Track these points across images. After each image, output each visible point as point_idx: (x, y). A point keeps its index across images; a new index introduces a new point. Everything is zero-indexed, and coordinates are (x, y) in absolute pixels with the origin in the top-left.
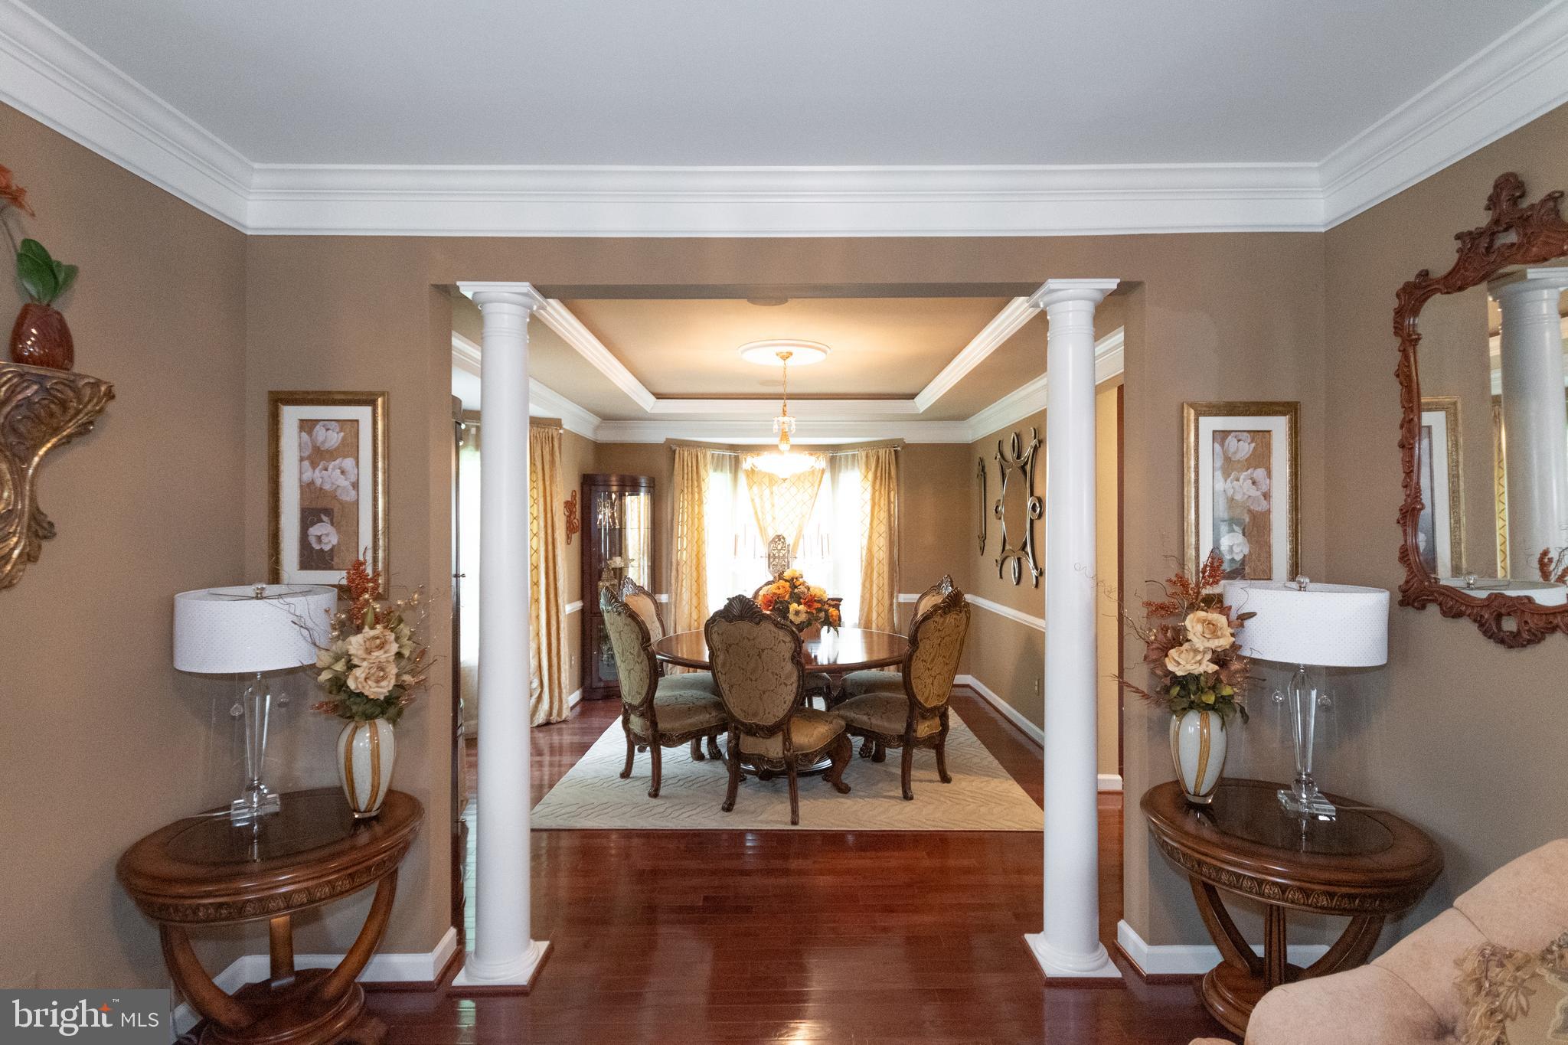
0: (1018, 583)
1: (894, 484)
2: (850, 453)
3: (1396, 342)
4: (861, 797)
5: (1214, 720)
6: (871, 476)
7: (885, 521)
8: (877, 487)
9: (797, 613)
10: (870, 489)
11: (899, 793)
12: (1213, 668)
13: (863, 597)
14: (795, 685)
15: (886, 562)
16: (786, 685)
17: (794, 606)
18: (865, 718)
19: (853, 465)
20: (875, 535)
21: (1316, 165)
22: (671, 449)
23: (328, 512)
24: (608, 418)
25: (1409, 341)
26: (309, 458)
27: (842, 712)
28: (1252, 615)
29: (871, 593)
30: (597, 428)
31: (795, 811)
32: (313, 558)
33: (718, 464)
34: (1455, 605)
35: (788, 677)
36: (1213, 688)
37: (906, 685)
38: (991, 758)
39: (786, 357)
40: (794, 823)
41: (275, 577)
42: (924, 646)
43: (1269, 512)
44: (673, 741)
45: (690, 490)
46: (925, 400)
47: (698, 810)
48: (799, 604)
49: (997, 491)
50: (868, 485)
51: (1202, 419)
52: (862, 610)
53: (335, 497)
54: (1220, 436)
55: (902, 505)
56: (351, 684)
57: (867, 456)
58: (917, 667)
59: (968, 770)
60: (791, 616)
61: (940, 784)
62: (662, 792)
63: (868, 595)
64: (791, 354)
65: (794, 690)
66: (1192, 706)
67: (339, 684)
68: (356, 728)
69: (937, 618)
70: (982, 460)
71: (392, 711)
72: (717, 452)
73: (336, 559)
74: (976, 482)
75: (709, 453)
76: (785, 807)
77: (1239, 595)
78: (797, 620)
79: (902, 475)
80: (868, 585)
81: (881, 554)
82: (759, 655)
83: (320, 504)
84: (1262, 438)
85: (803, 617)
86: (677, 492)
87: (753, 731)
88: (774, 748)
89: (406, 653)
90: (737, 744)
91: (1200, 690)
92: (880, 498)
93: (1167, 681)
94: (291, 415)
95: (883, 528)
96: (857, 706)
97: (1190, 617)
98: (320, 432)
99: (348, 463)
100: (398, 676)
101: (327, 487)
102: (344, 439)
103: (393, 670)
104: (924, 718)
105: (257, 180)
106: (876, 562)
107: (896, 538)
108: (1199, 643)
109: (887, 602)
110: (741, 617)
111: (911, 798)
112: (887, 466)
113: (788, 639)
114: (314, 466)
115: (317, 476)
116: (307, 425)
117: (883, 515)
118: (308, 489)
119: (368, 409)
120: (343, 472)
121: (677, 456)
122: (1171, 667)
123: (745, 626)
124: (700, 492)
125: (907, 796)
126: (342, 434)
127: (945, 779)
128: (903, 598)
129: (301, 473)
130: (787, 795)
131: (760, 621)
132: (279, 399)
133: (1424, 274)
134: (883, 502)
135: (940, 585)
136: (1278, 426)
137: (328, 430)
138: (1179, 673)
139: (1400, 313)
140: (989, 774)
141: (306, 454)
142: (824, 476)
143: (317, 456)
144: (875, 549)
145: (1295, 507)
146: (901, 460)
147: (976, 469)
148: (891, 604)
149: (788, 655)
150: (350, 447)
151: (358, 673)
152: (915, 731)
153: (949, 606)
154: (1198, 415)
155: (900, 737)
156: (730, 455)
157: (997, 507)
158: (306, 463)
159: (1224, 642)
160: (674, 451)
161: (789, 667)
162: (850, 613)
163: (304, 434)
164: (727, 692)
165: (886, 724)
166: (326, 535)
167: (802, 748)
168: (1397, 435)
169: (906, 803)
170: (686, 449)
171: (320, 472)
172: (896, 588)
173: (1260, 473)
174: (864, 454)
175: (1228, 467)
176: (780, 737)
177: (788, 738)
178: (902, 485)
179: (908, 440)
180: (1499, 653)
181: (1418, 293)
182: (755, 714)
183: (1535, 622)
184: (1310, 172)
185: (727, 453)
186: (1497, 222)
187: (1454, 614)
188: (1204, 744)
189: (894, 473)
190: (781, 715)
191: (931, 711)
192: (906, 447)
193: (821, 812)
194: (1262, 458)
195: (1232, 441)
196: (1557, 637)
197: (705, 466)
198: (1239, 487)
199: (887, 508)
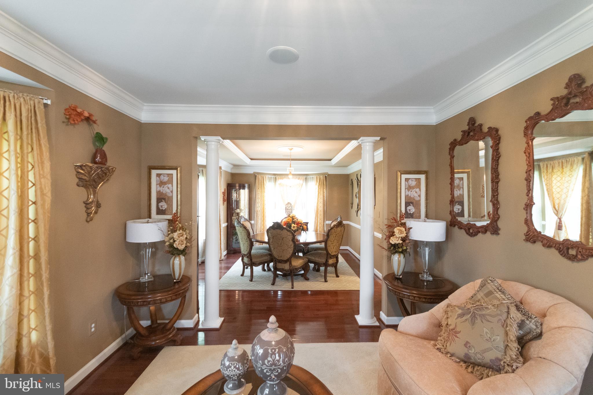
1: (325, 187)
2: (311, 177)
3: (449, 157)
4: (312, 281)
5: (402, 256)
6: (318, 184)
7: (322, 198)
8: (320, 187)
9: (294, 227)
10: (317, 188)
11: (324, 280)
12: (401, 242)
13: (315, 222)
14: (293, 248)
15: (322, 211)
17: (293, 225)
18: (314, 258)
19: (312, 180)
20: (319, 202)
21: (432, 107)
22: (255, 176)
23: (164, 199)
24: (235, 165)
25: (452, 157)
26: (159, 184)
27: (307, 257)
28: (411, 228)
29: (318, 221)
30: (232, 169)
31: (293, 285)
32: (160, 212)
33: (270, 179)
34: (461, 226)
35: (291, 245)
36: (401, 247)
37: (326, 248)
38: (352, 270)
39: (291, 150)
40: (292, 288)
41: (150, 217)
42: (331, 237)
43: (420, 200)
44: (257, 265)
45: (261, 188)
46: (334, 161)
47: (265, 285)
48: (295, 224)
49: (356, 190)
50: (317, 187)
51: (402, 175)
52: (315, 226)
53: (166, 195)
54: (407, 180)
55: (328, 193)
56: (175, 246)
57: (317, 178)
58: (329, 243)
59: (344, 274)
60: (292, 228)
61: (336, 278)
62: (253, 280)
63: (316, 221)
64: (292, 149)
65: (293, 250)
66: (396, 252)
67: (171, 246)
69: (335, 229)
70: (352, 180)
71: (184, 253)
72: (269, 176)
73: (166, 212)
74: (350, 186)
75: (267, 176)
76: (290, 284)
77: (410, 223)
78: (294, 229)
79: (327, 184)
80: (316, 218)
81: (321, 209)
82: (282, 240)
83: (162, 197)
84: (419, 180)
85: (296, 228)
86: (257, 188)
87: (281, 261)
88: (286, 266)
89: (188, 237)
90: (276, 266)
91: (399, 248)
92: (321, 191)
93: (390, 245)
94: (154, 172)
95: (322, 200)
96: (312, 254)
97: (395, 229)
98: (162, 177)
99: (170, 186)
100: (186, 243)
101: (164, 192)
102: (169, 179)
103: (185, 242)
104: (331, 258)
105: (145, 108)
106: (319, 211)
107: (325, 204)
108: (398, 235)
109: (322, 224)
110: (277, 228)
111: (327, 282)
112: (323, 181)
113: (291, 235)
114: (160, 186)
115: (161, 189)
116: (158, 175)
117: (322, 196)
118: (159, 193)
119: (175, 171)
120: (168, 188)
121: (257, 177)
122: (391, 242)
123: (278, 231)
124: (264, 189)
125: (326, 281)
126: (168, 178)
127: (337, 276)
128: (327, 222)
129: (157, 188)
130: (291, 281)
131: (283, 229)
132: (151, 168)
133: (455, 140)
134: (322, 192)
135: (337, 219)
136: (423, 177)
137: (164, 176)
138: (393, 243)
139: (450, 150)
140: (351, 275)
141: (158, 183)
142: (303, 184)
143: (161, 184)
144: (319, 207)
145: (426, 199)
146: (327, 179)
147: (350, 182)
148: (324, 224)
149: (291, 239)
150: (170, 181)
151: (176, 242)
152: (328, 262)
153: (338, 225)
154: (401, 174)
155: (324, 264)
157: (356, 194)
158: (158, 186)
159: (404, 235)
160: (256, 176)
161: (291, 243)
162: (311, 227)
163: (158, 178)
164: (273, 250)
165: (320, 260)
166: (164, 205)
167: (295, 266)
168: (449, 181)
169: (326, 283)
170: (260, 175)
171: (162, 188)
172: (325, 219)
173: (418, 190)
174: (316, 177)
175: (409, 188)
176: (288, 263)
177: (290, 263)
178: (327, 186)
179: (329, 173)
180: (468, 237)
181: (453, 145)
182: (281, 257)
183: (476, 230)
184: (431, 109)
185: (273, 176)
186: (469, 129)
187: (460, 228)
188: (399, 262)
189: (325, 183)
190: (289, 257)
191: (333, 256)
192: (329, 175)
193: (300, 285)
194: (418, 186)
195: (410, 181)
196: (480, 235)
197: (266, 180)
198: (413, 194)
199: (323, 194)
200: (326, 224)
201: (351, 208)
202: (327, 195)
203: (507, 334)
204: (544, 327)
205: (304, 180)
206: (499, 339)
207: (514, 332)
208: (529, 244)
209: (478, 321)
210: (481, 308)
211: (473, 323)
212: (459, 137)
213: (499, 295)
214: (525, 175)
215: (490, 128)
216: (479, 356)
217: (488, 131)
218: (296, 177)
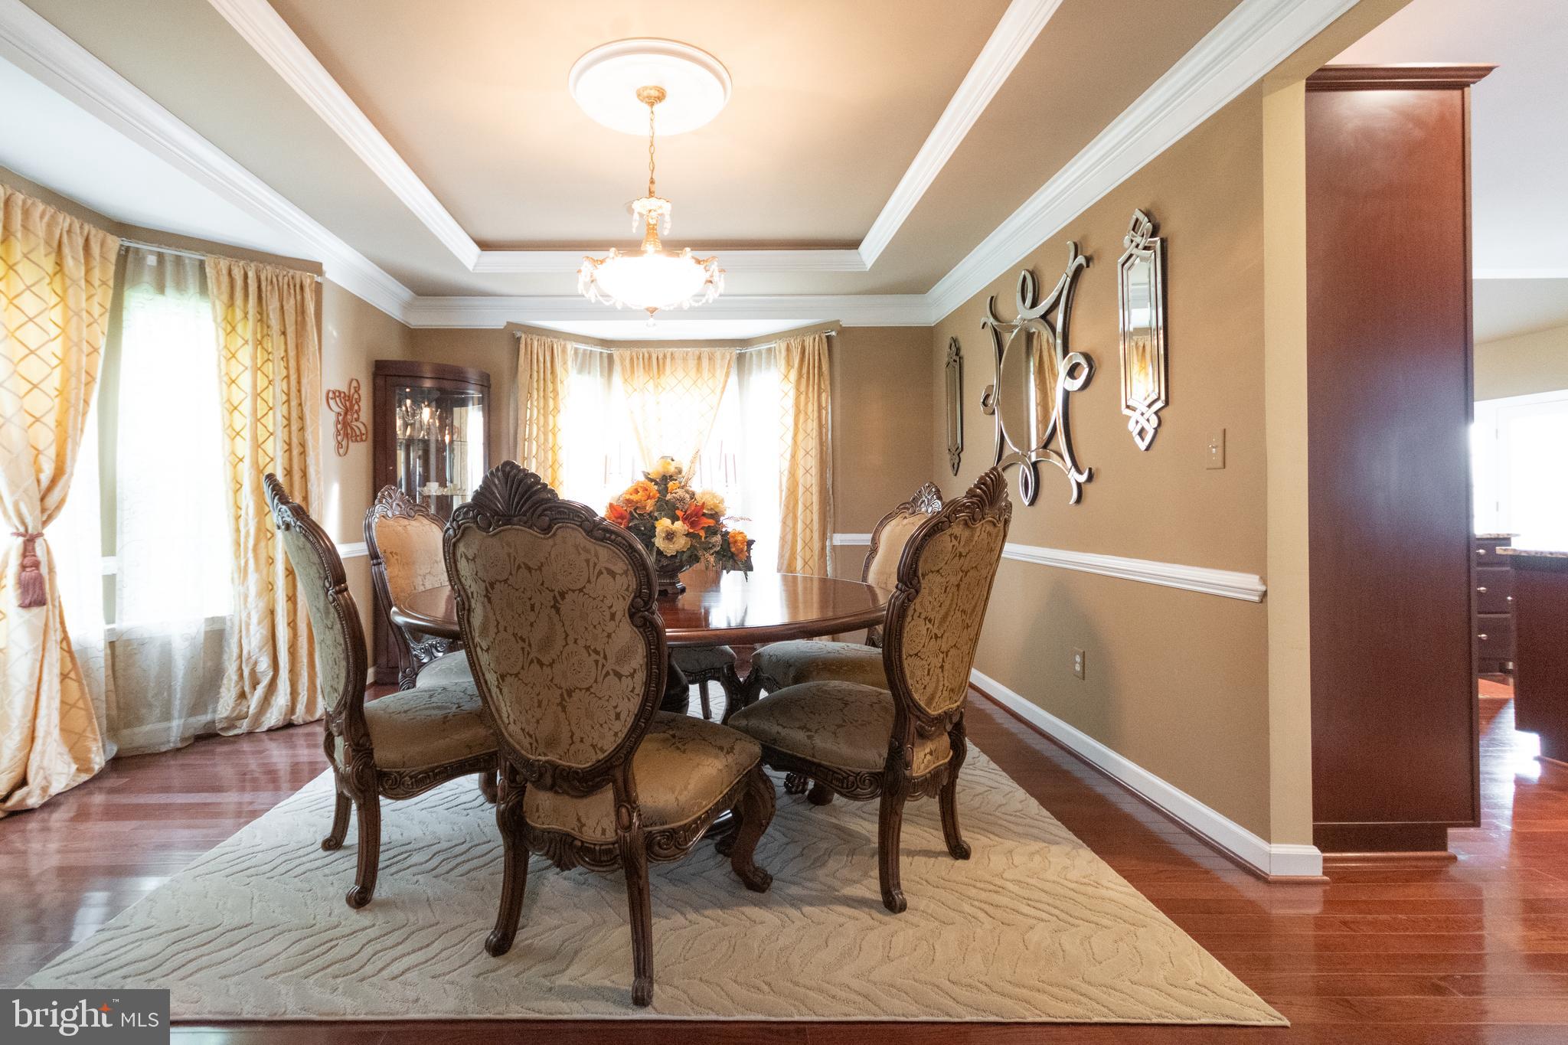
0: (1032, 503)
1: (826, 384)
2: (764, 347)
4: (796, 902)
6: (793, 375)
7: (815, 433)
8: (803, 388)
9: (670, 536)
10: (792, 394)
11: (870, 888)
13: (783, 539)
14: (641, 677)
15: (815, 489)
16: (619, 676)
17: (664, 524)
18: (800, 736)
19: (768, 363)
20: (801, 453)
22: (514, 338)
24: (424, 290)
27: (754, 723)
29: (795, 534)
30: (407, 307)
31: (642, 966)
33: (584, 362)
35: (624, 656)
40: (642, 1003)
45: (542, 394)
46: (871, 250)
48: (674, 519)
50: (790, 388)
52: (781, 556)
55: (838, 412)
57: (788, 349)
58: (916, 633)
60: (659, 542)
61: (948, 861)
62: (380, 892)
63: (789, 537)
65: (640, 690)
69: (957, 529)
70: (955, 340)
72: (582, 347)
74: (942, 378)
75: (570, 346)
78: (670, 549)
79: (837, 370)
80: (790, 523)
81: (809, 479)
82: (556, 607)
85: (681, 543)
86: (522, 394)
87: (549, 778)
88: (595, 819)
90: (520, 804)
92: (806, 404)
95: (812, 444)
104: (923, 736)
106: (801, 490)
107: (830, 459)
109: (817, 545)
111: (903, 908)
112: (817, 358)
117: (812, 426)
121: (522, 346)
124: (555, 399)
125: (892, 902)
127: (959, 851)
128: (839, 539)
131: (553, 521)
134: (812, 408)
135: (915, 500)
140: (1028, 833)
142: (729, 380)
144: (800, 472)
146: (835, 349)
147: (944, 354)
148: (823, 548)
152: (908, 765)
153: (981, 504)
155: (877, 779)
156: (601, 353)
157: (987, 397)
160: (519, 339)
161: (626, 634)
162: (765, 556)
167: (662, 817)
169: (894, 921)
170: (535, 338)
172: (829, 527)
174: (783, 346)
176: (608, 795)
177: (625, 799)
178: (838, 385)
179: (845, 323)
182: (551, 743)
185: (598, 349)
189: (825, 369)
190: (609, 744)
191: (939, 720)
192: (843, 331)
197: (565, 363)
199: (816, 414)
200: (834, 548)
201: (950, 472)
202: (838, 418)
205: (734, 365)
218: (696, 351)
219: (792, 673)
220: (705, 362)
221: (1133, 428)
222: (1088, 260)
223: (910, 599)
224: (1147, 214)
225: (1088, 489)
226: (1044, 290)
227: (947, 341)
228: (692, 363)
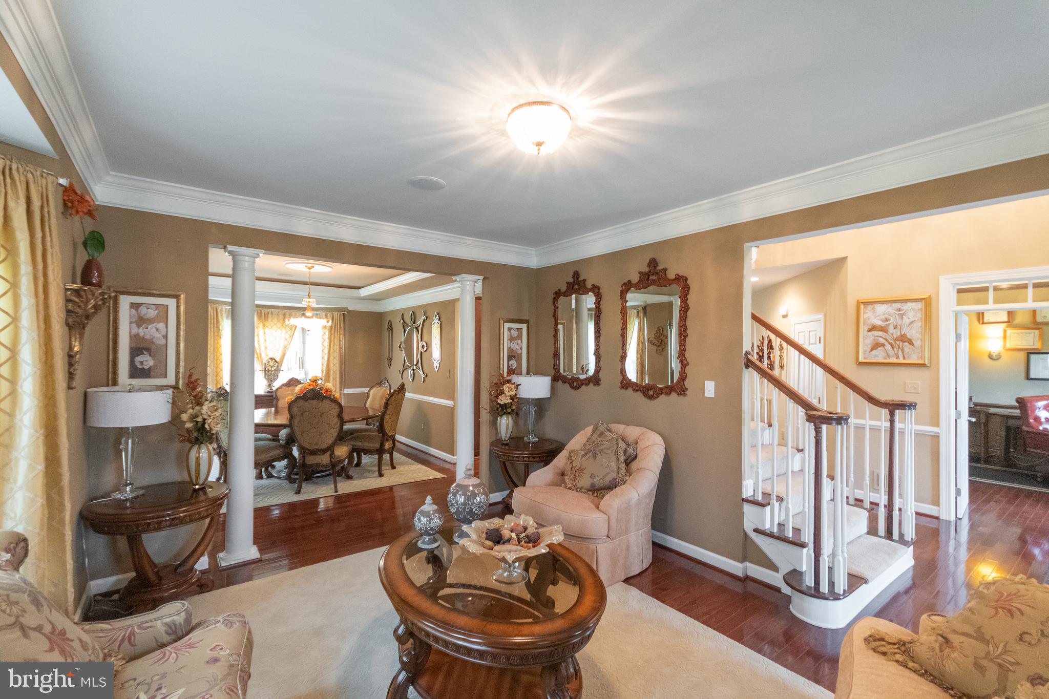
0: (413, 381)
1: (342, 332)
3: (553, 307)
4: (360, 478)
5: (510, 417)
7: (338, 351)
8: (333, 332)
11: (377, 474)
12: (510, 401)
14: (338, 428)
15: (338, 372)
16: (334, 428)
18: (360, 444)
20: (332, 358)
21: (535, 249)
23: (148, 350)
25: (556, 308)
26: (136, 322)
28: (519, 384)
31: (336, 487)
32: (136, 372)
34: (565, 380)
35: (336, 424)
36: (510, 407)
37: (381, 426)
38: (407, 459)
39: (309, 269)
40: (336, 491)
41: (115, 383)
42: (390, 409)
43: (522, 354)
46: (364, 292)
49: (400, 337)
50: (327, 331)
51: (505, 324)
53: (153, 342)
54: (509, 329)
55: (347, 343)
56: (207, 426)
58: (387, 417)
59: (400, 464)
61: (393, 470)
64: (313, 267)
65: (337, 431)
66: (505, 414)
68: (199, 448)
70: (390, 321)
73: (152, 373)
74: (385, 333)
76: (333, 487)
77: (515, 379)
79: (347, 326)
82: (321, 416)
83: (142, 345)
84: (520, 330)
87: (314, 453)
88: (325, 459)
90: (304, 461)
91: (506, 408)
92: (334, 338)
93: (498, 406)
94: (126, 300)
95: (337, 354)
96: (355, 439)
97: (505, 386)
98: (143, 310)
99: (161, 326)
101: (147, 337)
102: (158, 313)
104: (387, 440)
106: (332, 372)
107: (344, 361)
108: (507, 394)
110: (313, 398)
111: (383, 476)
112: (338, 321)
113: (337, 407)
114: (139, 326)
115: (141, 331)
116: (135, 306)
117: (337, 347)
118: (134, 338)
119: (174, 300)
120: (157, 330)
122: (499, 402)
123: (314, 403)
125: (381, 475)
126: (157, 311)
127: (393, 467)
128: (346, 391)
129: (130, 329)
130: (333, 482)
131: (323, 399)
132: (118, 292)
133: (559, 290)
134: (336, 342)
135: (381, 382)
136: (524, 327)
137: (148, 309)
138: (502, 403)
139: (554, 299)
141: (134, 320)
143: (141, 321)
144: (331, 365)
145: (528, 353)
146: (347, 318)
147: (386, 326)
149: (336, 415)
150: (162, 318)
151: (209, 421)
152: (383, 447)
153: (399, 391)
154: (504, 322)
155: (377, 450)
157: (400, 346)
158: (134, 325)
159: (513, 393)
161: (336, 420)
163: (133, 310)
164: (299, 436)
165: (372, 445)
166: (147, 361)
167: (339, 457)
168: (553, 333)
169: (383, 478)
171: (143, 329)
172: (343, 386)
173: (519, 342)
174: (324, 314)
175: (512, 339)
177: (333, 453)
178: (347, 333)
179: (352, 309)
180: (573, 391)
181: (558, 294)
182: (316, 444)
183: (580, 383)
184: (532, 251)
186: (574, 282)
187: (564, 382)
188: (508, 425)
189: (342, 325)
190: (330, 442)
191: (390, 436)
192: (349, 312)
193: (346, 487)
194: (520, 337)
195: (512, 331)
196: (583, 387)
198: (514, 346)
199: (338, 344)
200: (344, 394)
201: (388, 367)
202: (347, 345)
203: (618, 459)
204: (638, 450)
206: (613, 464)
207: (622, 458)
208: (623, 391)
209: (598, 456)
210: (599, 446)
211: (595, 458)
212: (564, 289)
213: (608, 434)
214: (621, 332)
215: (593, 285)
216: (601, 481)
217: (592, 288)
218: (284, 311)
219: (349, 434)
220: (287, 316)
221: (435, 366)
222: (427, 317)
223: (386, 410)
224: (438, 314)
225: (426, 379)
226: (417, 319)
227: (388, 321)
228: (281, 317)
